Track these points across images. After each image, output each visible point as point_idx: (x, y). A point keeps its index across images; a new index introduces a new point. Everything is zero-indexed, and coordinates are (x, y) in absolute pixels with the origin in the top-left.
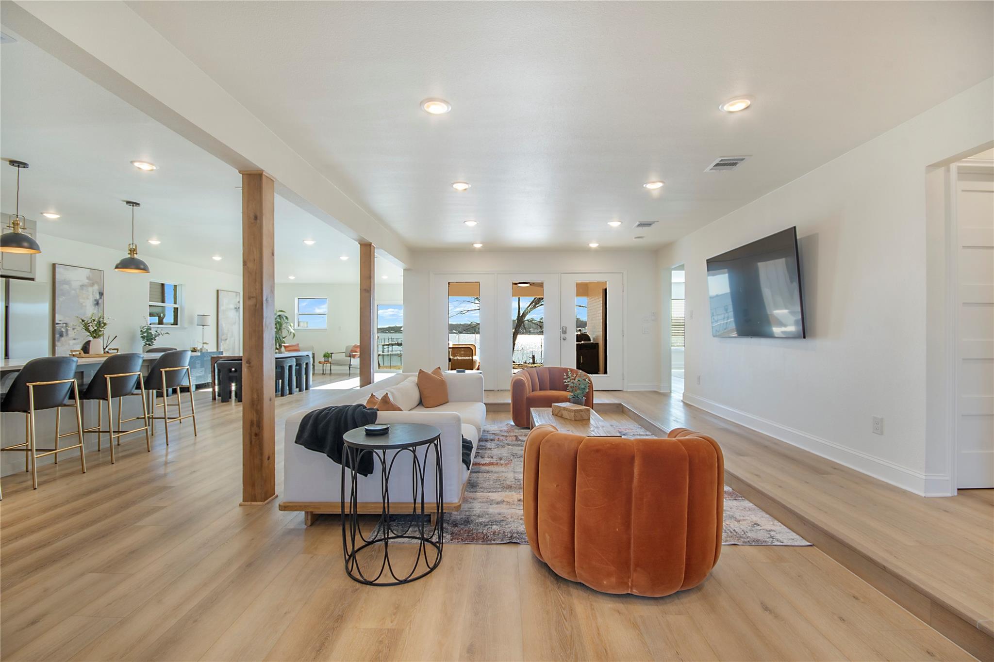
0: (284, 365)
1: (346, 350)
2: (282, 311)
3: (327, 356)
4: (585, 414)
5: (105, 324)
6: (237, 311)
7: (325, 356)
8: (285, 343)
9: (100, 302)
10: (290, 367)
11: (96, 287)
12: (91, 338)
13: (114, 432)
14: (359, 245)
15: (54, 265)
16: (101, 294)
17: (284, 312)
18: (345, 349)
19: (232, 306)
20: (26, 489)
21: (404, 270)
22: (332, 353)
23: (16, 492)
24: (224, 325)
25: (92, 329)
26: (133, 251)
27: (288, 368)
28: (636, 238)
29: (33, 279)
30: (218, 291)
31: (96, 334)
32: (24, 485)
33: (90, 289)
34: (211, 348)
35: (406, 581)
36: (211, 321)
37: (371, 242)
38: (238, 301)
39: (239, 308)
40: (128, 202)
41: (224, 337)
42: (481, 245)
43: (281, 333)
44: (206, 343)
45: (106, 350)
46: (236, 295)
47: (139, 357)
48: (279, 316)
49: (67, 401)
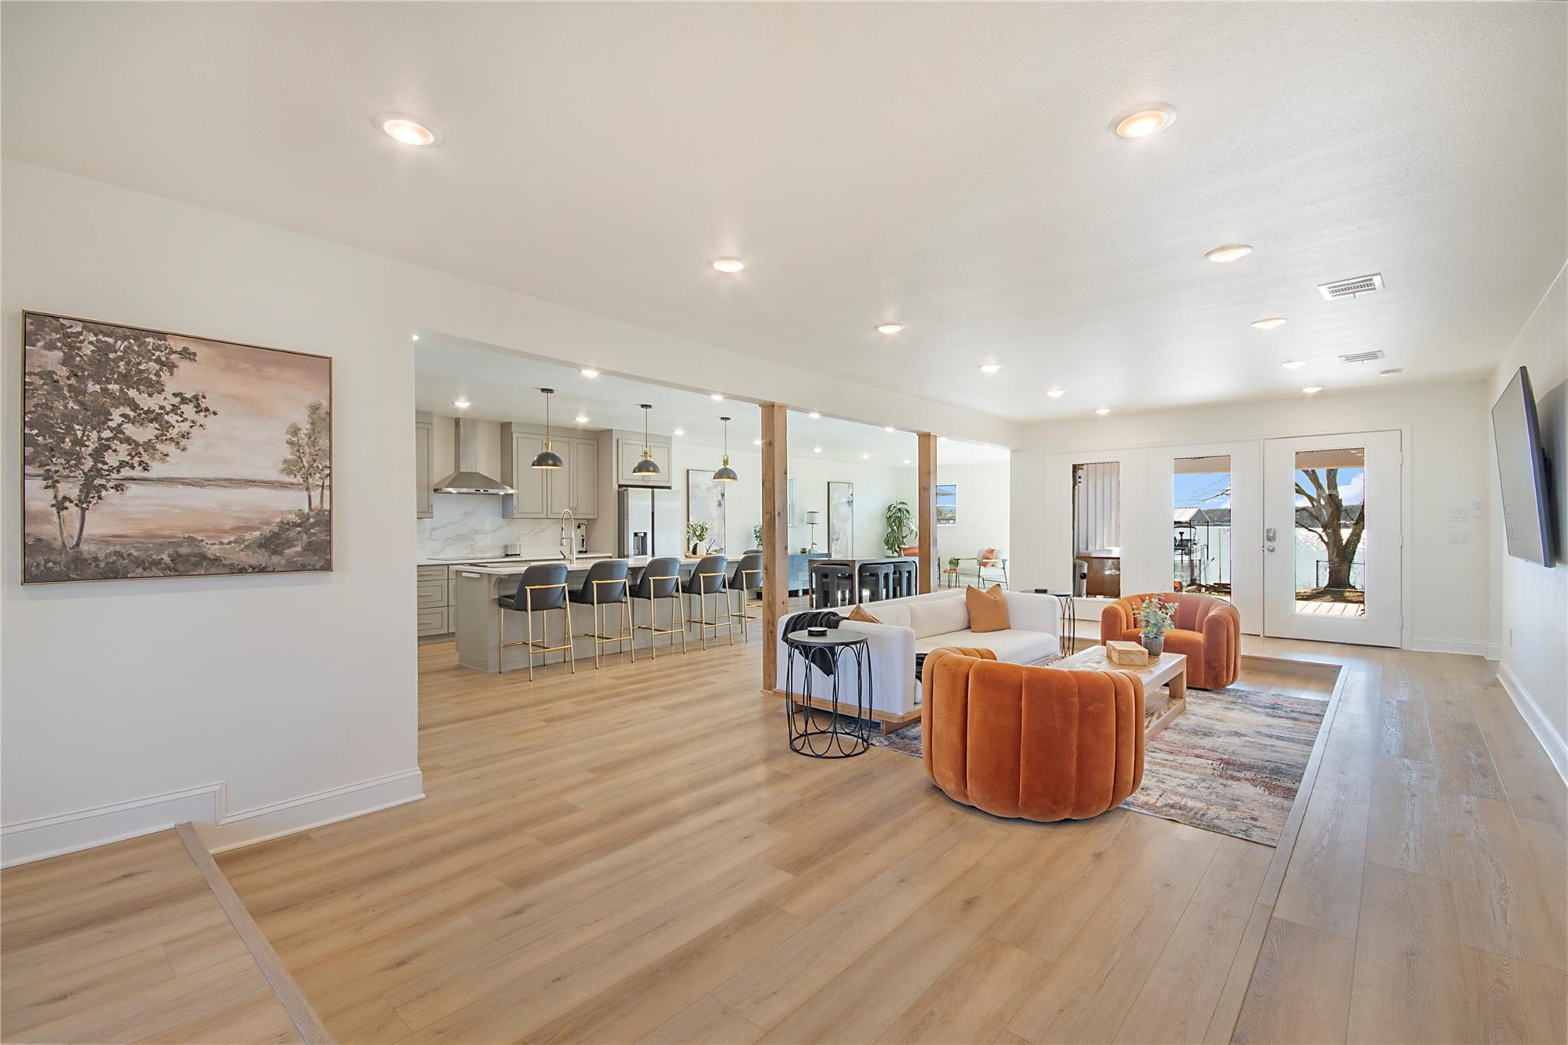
0: (879, 573)
1: (978, 556)
2: (903, 503)
3: (955, 562)
4: (1137, 658)
5: (707, 529)
6: (849, 505)
7: (951, 563)
8: (905, 545)
9: (722, 503)
10: (886, 576)
11: (719, 489)
12: (698, 541)
13: (706, 623)
14: (917, 437)
15: (688, 471)
16: (723, 495)
17: (906, 504)
18: (977, 554)
19: (845, 500)
20: (649, 658)
21: (1011, 451)
22: (958, 560)
23: (642, 659)
24: (835, 523)
25: (698, 534)
26: (726, 462)
27: (883, 575)
28: (1382, 373)
29: (669, 488)
30: (829, 483)
31: (701, 538)
32: (649, 655)
33: (714, 491)
34: (821, 548)
35: (817, 756)
36: (821, 519)
37: (929, 431)
38: (850, 493)
39: (852, 502)
40: (722, 418)
41: (835, 537)
42: (1109, 410)
43: (901, 531)
44: (815, 544)
45: (709, 551)
46: (849, 487)
47: (724, 559)
48: (899, 509)
49: (674, 593)
